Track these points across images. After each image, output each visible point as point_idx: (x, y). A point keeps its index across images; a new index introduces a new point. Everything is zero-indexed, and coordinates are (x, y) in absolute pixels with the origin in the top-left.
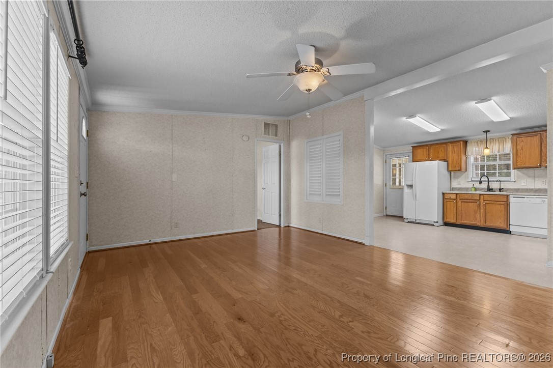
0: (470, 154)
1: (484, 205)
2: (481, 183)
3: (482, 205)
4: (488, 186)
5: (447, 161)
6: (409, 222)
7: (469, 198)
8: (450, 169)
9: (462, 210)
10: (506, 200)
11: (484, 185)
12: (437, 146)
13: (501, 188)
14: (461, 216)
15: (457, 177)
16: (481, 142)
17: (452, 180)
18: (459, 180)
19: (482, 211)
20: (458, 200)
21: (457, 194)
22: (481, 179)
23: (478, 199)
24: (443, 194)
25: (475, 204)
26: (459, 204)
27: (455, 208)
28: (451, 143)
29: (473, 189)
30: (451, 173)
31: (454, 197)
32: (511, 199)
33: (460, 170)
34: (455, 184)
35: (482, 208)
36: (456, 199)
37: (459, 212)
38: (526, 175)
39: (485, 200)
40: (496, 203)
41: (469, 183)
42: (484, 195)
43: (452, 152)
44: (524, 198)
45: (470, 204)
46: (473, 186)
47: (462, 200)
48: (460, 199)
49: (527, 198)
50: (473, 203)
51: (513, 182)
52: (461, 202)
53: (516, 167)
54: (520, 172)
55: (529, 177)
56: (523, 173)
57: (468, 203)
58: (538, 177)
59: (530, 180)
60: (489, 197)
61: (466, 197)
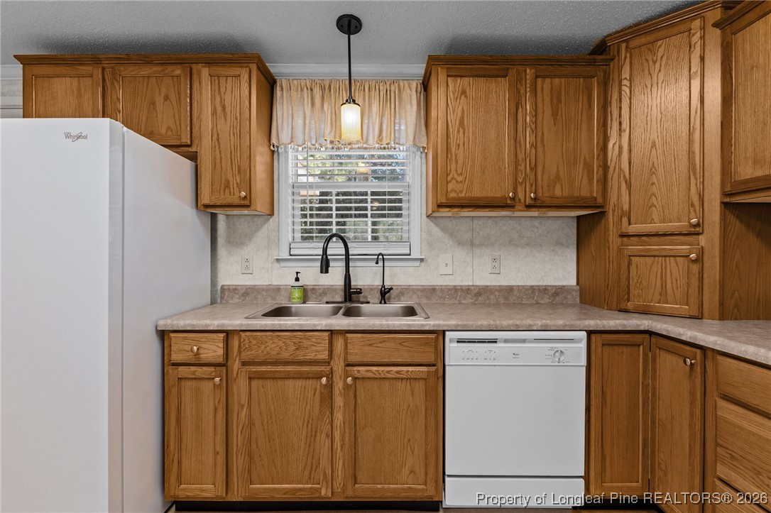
0: (285, 136)
1: (346, 386)
2: (325, 267)
3: (339, 385)
4: (348, 278)
5: (193, 157)
7: (285, 355)
8: (205, 199)
9: (251, 423)
10: (430, 358)
11: (335, 277)
12: (146, 71)
13: (388, 283)
14: (251, 457)
15: (237, 242)
16: (323, 89)
17: (222, 252)
18: (246, 251)
19: (339, 416)
20: (236, 365)
21: (228, 334)
22: (325, 250)
23: (324, 356)
24: (163, 335)
25: (310, 383)
26: (241, 387)
27: (221, 413)
28: (209, 63)
29: (297, 294)
30: (214, 218)
31: (213, 350)
32: (454, 352)
33: (246, 204)
34: (232, 273)
35: (339, 401)
36: (223, 364)
37: (238, 440)
38: (452, 235)
39: (352, 359)
40: (398, 372)
41: (283, 264)
42: (348, 335)
43: (214, 113)
44: (494, 341)
45: (290, 383)
46: (297, 279)
47: (254, 369)
48: (244, 364)
49: (506, 341)
50: (300, 383)
51: (417, 263)
52: (250, 379)
53: (443, 200)
54: (437, 225)
55: (460, 243)
56: (443, 229)
57: (280, 383)
58: (481, 245)
59: (461, 254)
60: (370, 345)
61: (273, 348)
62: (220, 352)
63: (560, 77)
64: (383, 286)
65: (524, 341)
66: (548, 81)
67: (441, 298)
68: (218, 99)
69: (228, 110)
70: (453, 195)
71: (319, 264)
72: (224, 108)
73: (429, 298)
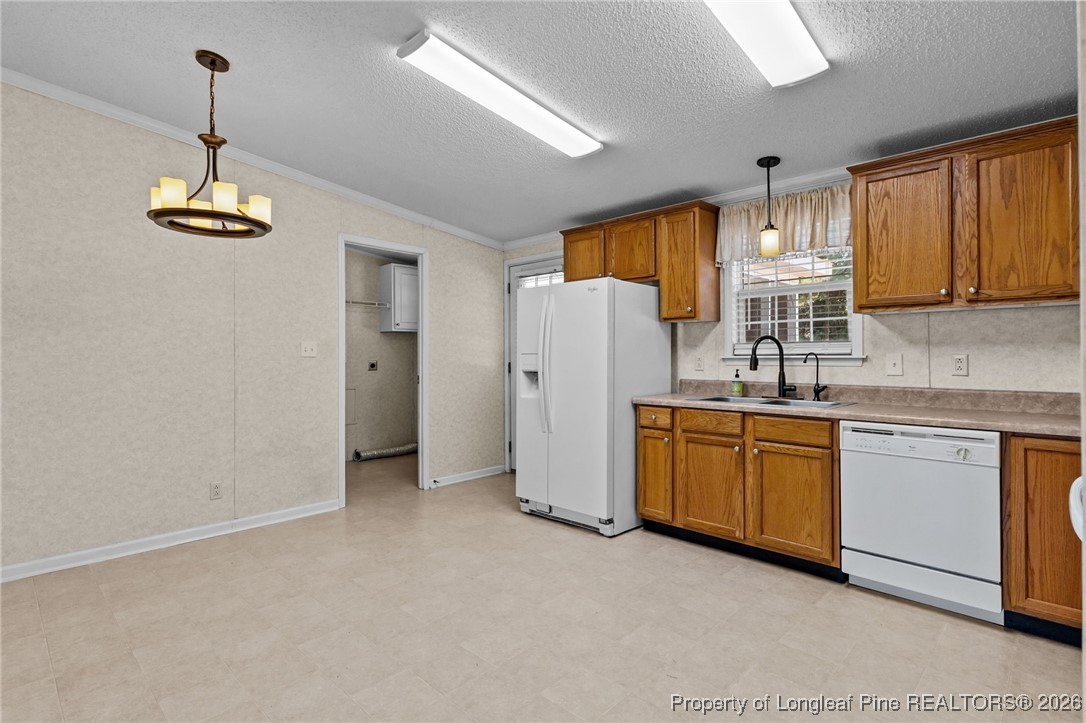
0: (726, 256)
1: (755, 456)
2: (754, 365)
3: (749, 456)
4: (782, 375)
5: (656, 283)
6: (532, 514)
7: (710, 428)
8: (665, 314)
9: (688, 474)
10: (826, 441)
11: (768, 374)
13: (823, 382)
14: (687, 497)
15: (693, 344)
16: (758, 208)
19: (750, 480)
20: (679, 432)
21: (674, 409)
22: (754, 350)
23: (737, 431)
24: (636, 407)
25: (728, 450)
26: (681, 447)
27: (669, 463)
28: (667, 213)
29: (736, 388)
30: (674, 327)
31: (664, 420)
32: (847, 439)
33: (692, 316)
34: (688, 371)
35: (750, 468)
36: (671, 430)
37: (679, 484)
38: (901, 333)
39: (758, 435)
40: (796, 450)
41: (728, 363)
42: (756, 417)
43: (670, 249)
44: (890, 433)
45: (714, 449)
46: (737, 376)
47: (689, 435)
48: (684, 431)
49: (903, 434)
50: (721, 449)
51: (860, 363)
52: (687, 442)
53: (864, 302)
54: (882, 323)
55: (912, 342)
56: (891, 327)
57: (707, 447)
58: (940, 343)
59: (914, 354)
60: (773, 426)
61: (702, 421)
62: (669, 421)
63: (1013, 154)
64: (817, 384)
65: (923, 436)
66: (996, 162)
67: (886, 399)
68: (672, 239)
69: (679, 247)
70: (874, 297)
71: (749, 363)
72: (676, 245)
73: (871, 399)
